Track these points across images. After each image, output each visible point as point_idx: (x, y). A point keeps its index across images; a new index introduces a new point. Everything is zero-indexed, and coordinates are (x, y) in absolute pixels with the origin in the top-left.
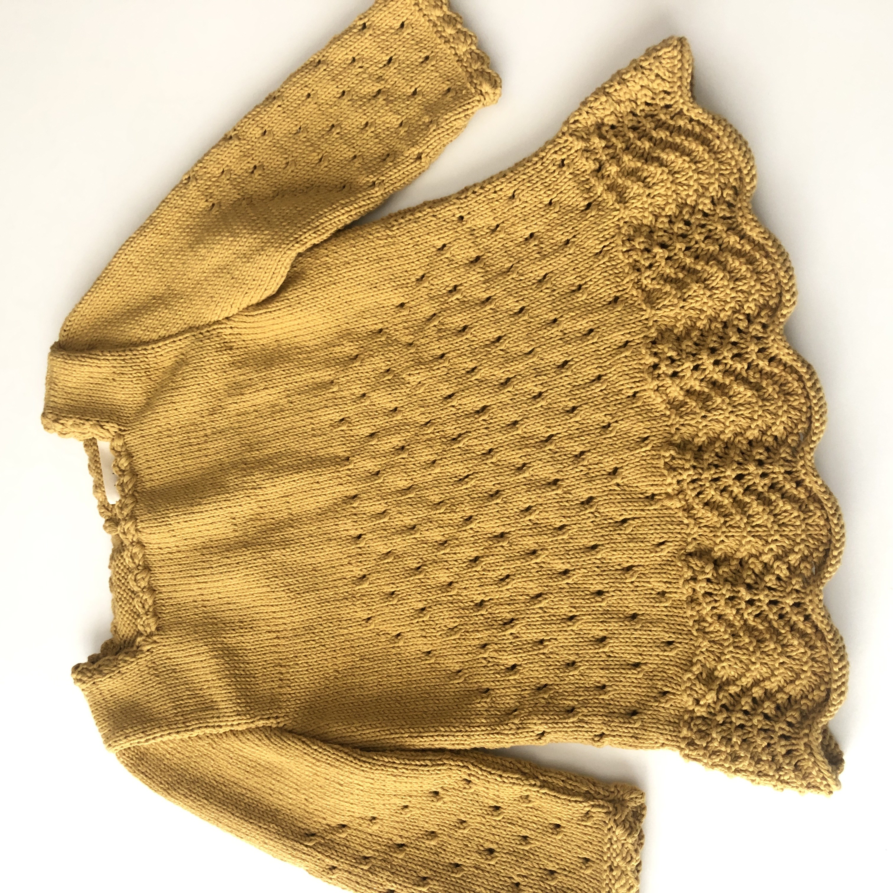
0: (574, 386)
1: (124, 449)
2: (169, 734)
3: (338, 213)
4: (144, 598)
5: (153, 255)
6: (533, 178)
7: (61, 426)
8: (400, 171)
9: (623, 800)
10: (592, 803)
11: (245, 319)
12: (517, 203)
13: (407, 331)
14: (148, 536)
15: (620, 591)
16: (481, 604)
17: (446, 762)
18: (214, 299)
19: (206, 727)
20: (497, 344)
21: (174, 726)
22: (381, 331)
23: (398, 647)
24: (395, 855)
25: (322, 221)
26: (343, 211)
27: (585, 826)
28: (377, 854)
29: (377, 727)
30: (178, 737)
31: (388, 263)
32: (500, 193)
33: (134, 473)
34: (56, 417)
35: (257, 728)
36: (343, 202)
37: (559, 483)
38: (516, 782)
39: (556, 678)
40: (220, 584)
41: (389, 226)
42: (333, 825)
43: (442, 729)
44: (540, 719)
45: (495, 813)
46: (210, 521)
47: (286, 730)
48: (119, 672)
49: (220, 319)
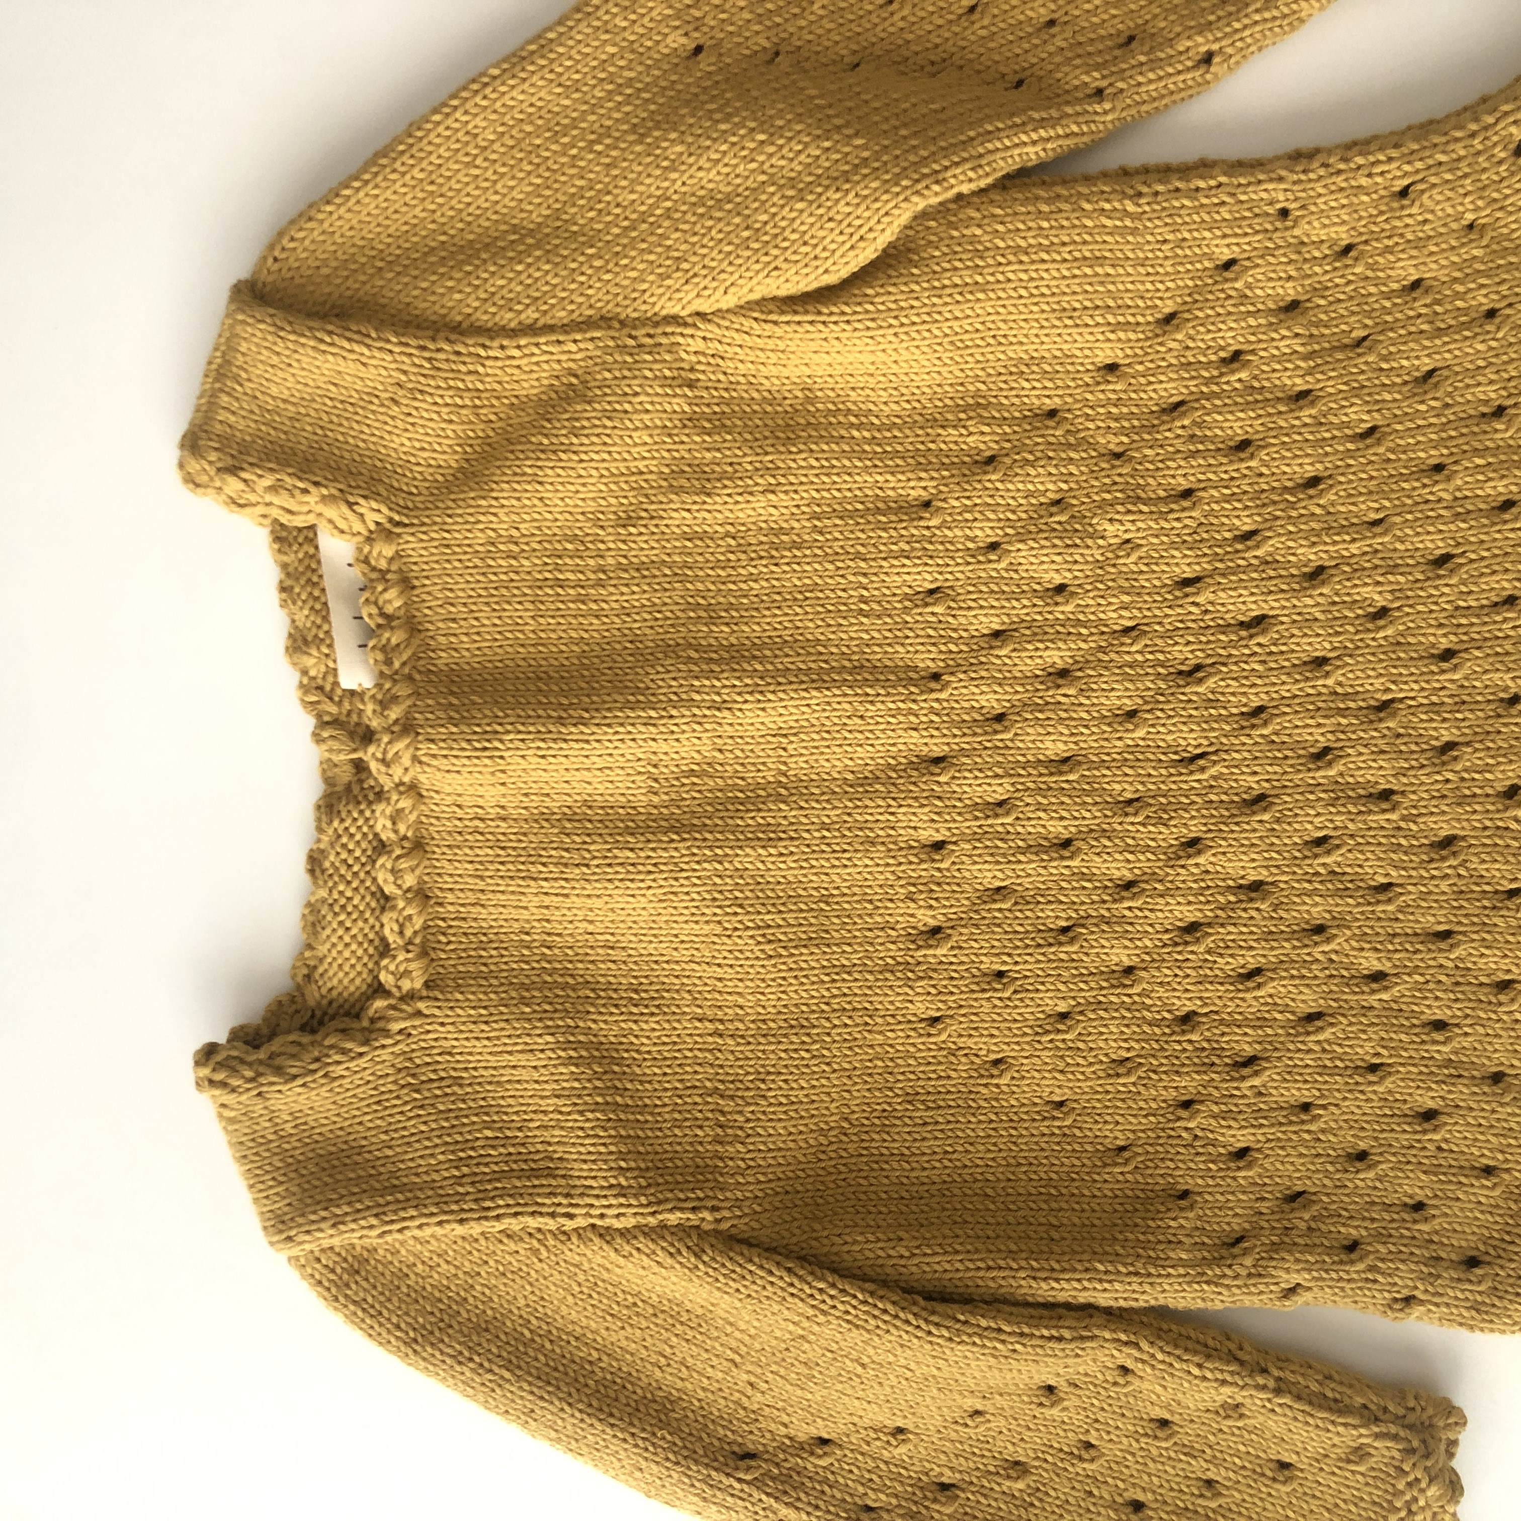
0: (1457, 608)
1: (394, 568)
2: (440, 1223)
3: (1024, 138)
4: (409, 911)
5: (529, 128)
6: (1462, 164)
7: (241, 486)
8: (1160, 78)
9: (1431, 1426)
10: (1376, 1430)
11: (747, 323)
12: (1414, 210)
13: (1113, 425)
14: (439, 775)
15: (1483, 1026)
16: (1187, 1020)
17: (1097, 1332)
18: (685, 266)
19: (533, 1214)
20: (1311, 492)
21: (454, 1207)
22: (1052, 413)
23: (997, 1086)
24: (936, 1507)
25: (990, 146)
26: (1034, 136)
27: (1353, 1472)
28: (894, 1501)
29: (957, 1252)
30: (460, 1230)
31: (1110, 271)
32: (1379, 180)
33: (413, 627)
34: (230, 461)
35: (663, 1226)
36: (1036, 115)
37: (1395, 798)
38: (1229, 1379)
39: (1327, 1182)
40: (598, 903)
41: (1131, 192)
42: (802, 1437)
43: (1101, 1267)
44: (1297, 1261)
45: (1160, 1434)
46: (600, 763)
47: (732, 1238)
48: (325, 1075)
49: (683, 313)
